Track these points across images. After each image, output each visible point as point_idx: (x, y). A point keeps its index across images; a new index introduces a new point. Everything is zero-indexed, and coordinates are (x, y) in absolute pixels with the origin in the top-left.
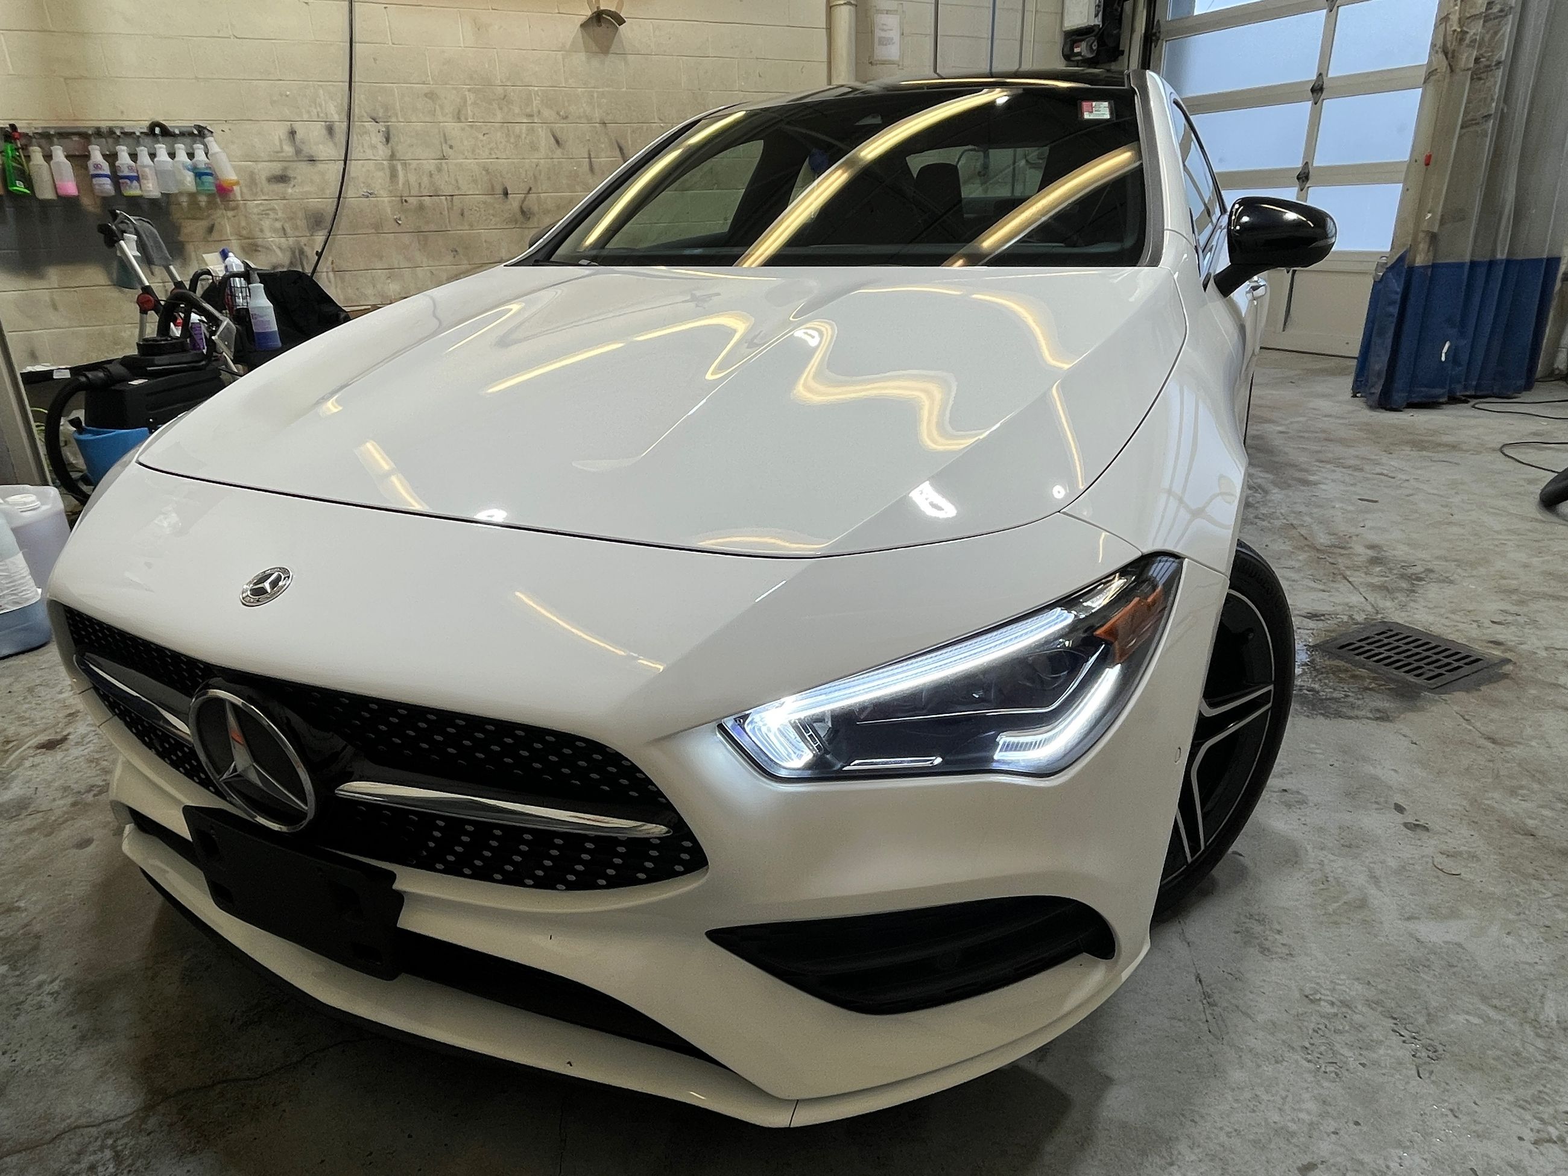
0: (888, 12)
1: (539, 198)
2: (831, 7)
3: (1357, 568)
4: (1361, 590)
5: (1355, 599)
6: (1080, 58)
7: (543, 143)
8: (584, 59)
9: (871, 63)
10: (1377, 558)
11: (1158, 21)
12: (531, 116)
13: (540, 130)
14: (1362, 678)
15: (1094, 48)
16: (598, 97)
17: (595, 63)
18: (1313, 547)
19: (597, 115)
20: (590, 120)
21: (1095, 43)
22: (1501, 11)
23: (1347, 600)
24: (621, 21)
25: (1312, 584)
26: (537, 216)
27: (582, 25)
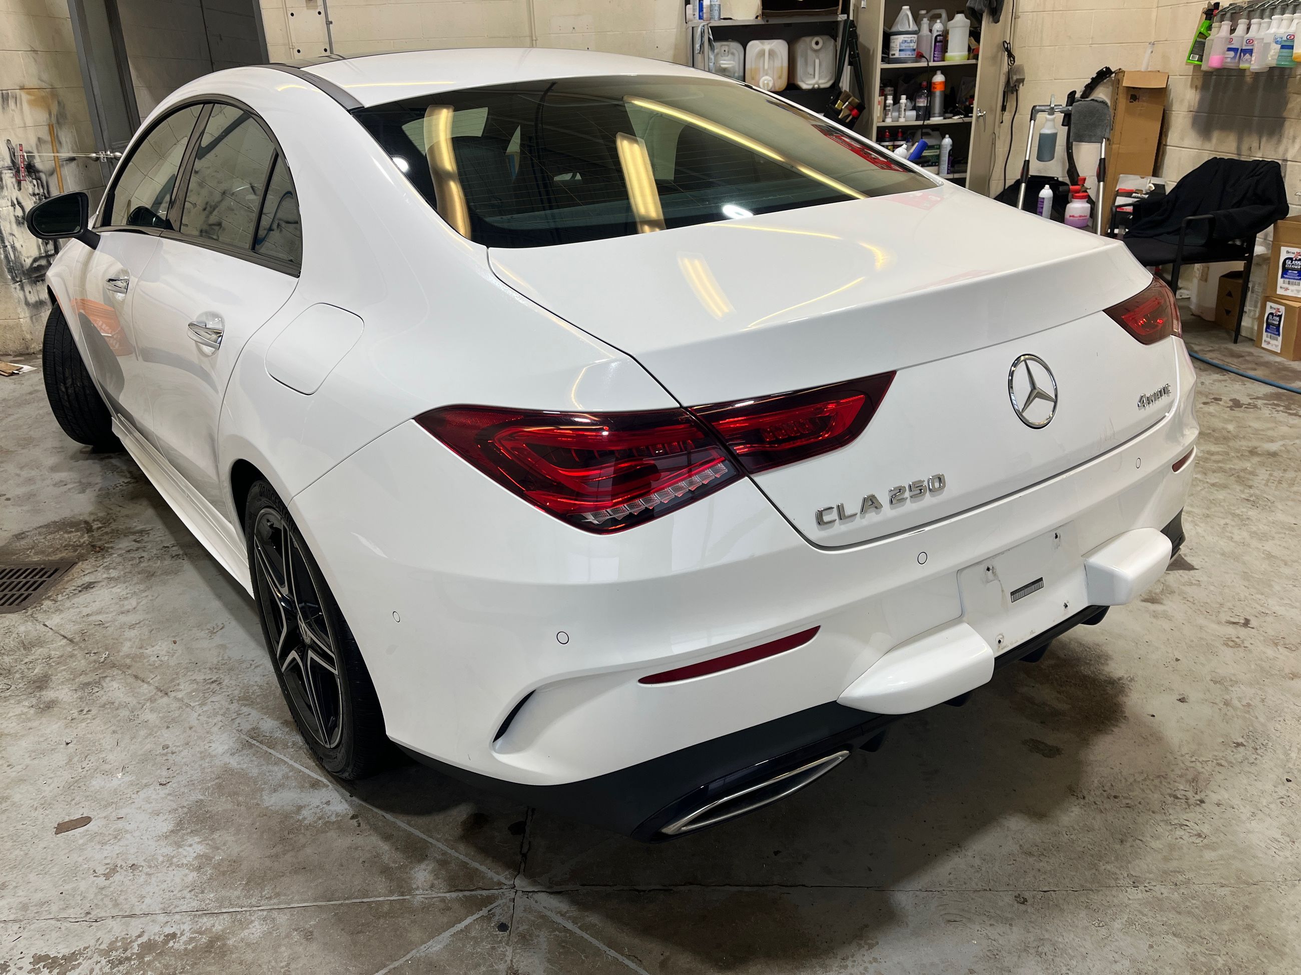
3: (62, 660)
4: (51, 633)
5: (55, 620)
10: (40, 688)
14: (36, 554)
18: (124, 668)
23: (62, 616)
25: (100, 617)
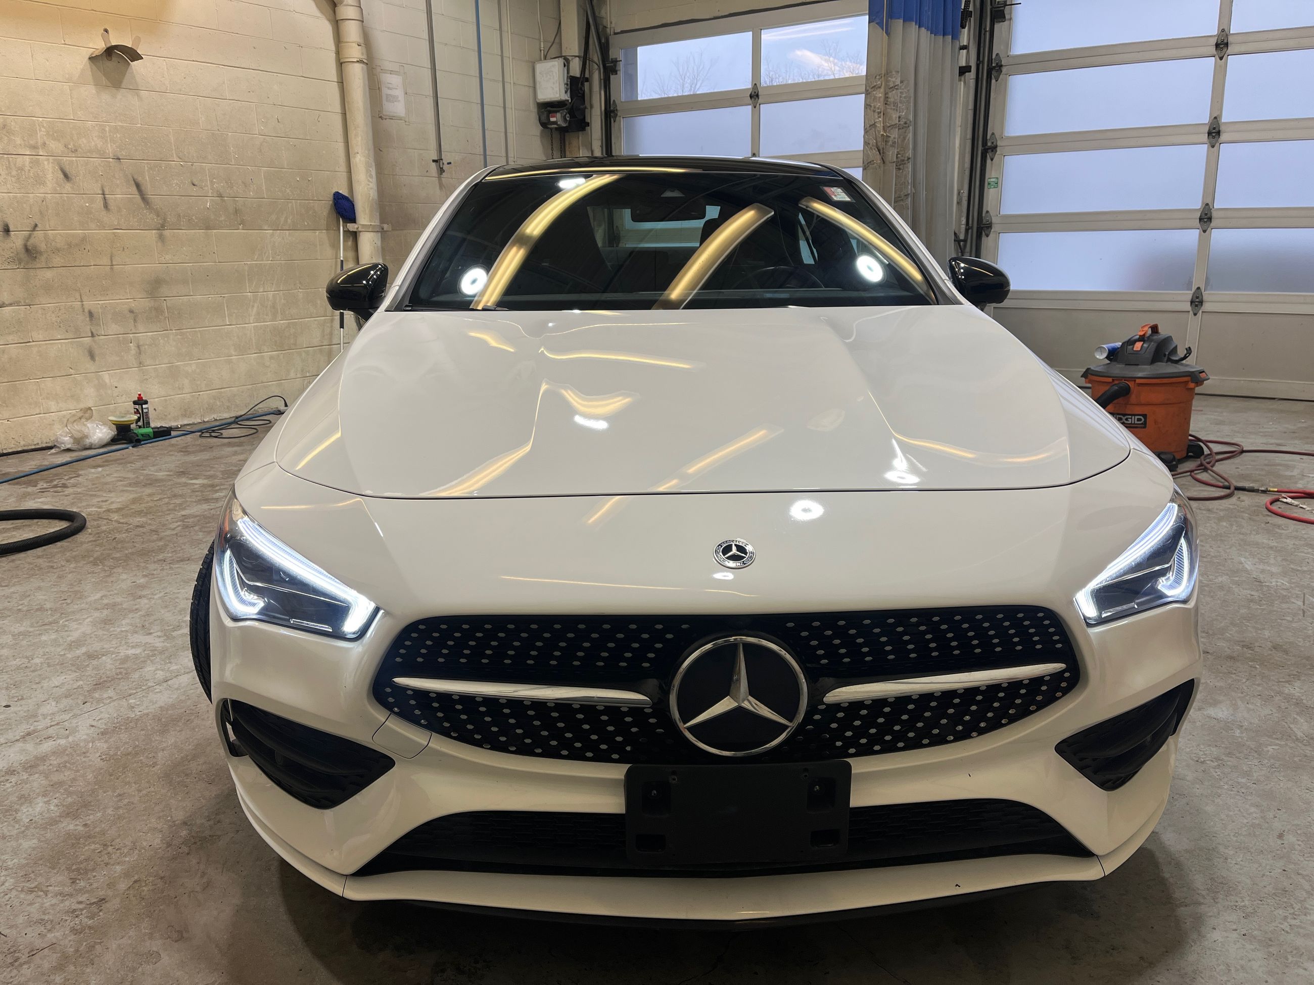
0: (391, 72)
1: (46, 236)
2: (341, 64)
6: (555, 126)
7: (50, 176)
8: (94, 91)
9: (381, 117)
11: (614, 101)
12: (34, 147)
13: (46, 163)
15: (568, 119)
16: (110, 131)
17: (106, 97)
19: (110, 149)
20: (102, 155)
21: (568, 115)
22: (905, 123)
24: (135, 56)
26: (45, 256)
27: (91, 59)
